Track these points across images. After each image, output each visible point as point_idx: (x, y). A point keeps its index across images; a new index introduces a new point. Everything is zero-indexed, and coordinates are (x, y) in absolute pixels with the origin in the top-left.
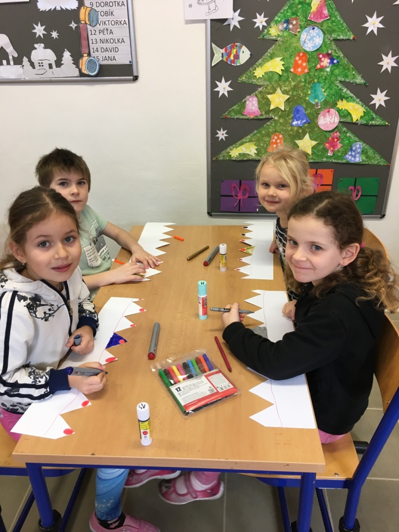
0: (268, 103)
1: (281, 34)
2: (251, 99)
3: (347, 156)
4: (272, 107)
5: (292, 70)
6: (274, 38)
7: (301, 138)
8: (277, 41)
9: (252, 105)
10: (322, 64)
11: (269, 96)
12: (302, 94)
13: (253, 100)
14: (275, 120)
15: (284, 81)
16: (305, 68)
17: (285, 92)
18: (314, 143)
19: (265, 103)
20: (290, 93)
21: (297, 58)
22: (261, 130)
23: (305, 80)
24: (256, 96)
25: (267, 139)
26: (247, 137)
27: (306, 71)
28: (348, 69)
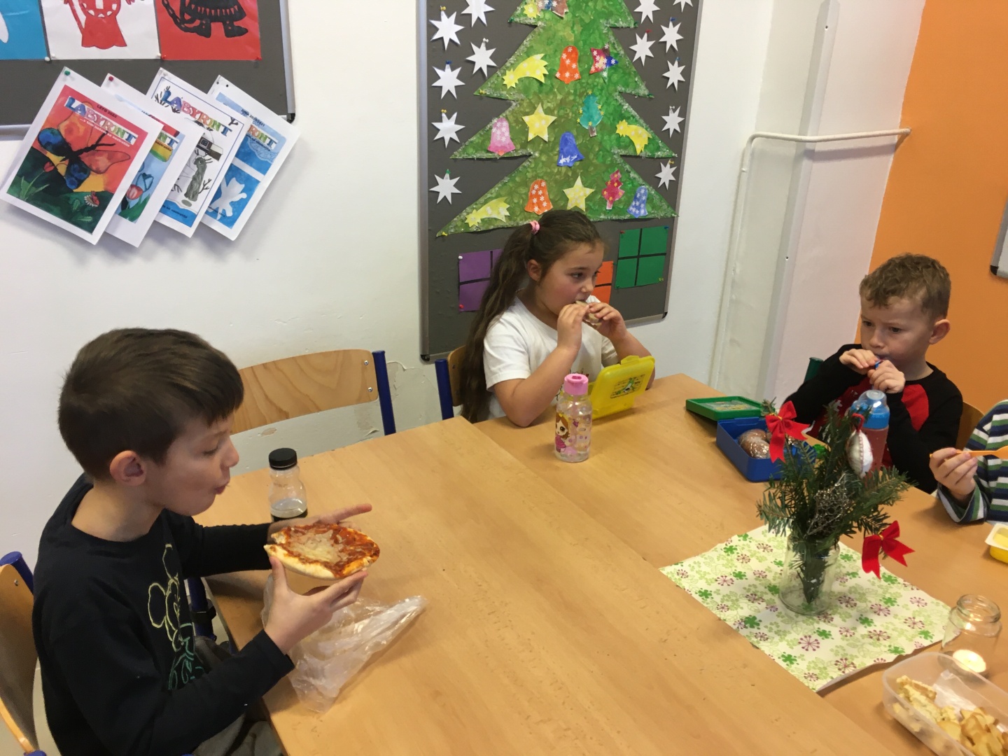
0: (525, 129)
1: (541, 15)
2: (499, 124)
3: (631, 208)
4: (531, 137)
5: (558, 75)
6: (532, 22)
7: (571, 185)
8: (536, 26)
9: (501, 133)
10: (597, 65)
11: (526, 119)
12: (570, 114)
13: (502, 126)
14: (535, 158)
15: (547, 94)
16: (575, 71)
17: (548, 112)
18: (589, 191)
19: (520, 130)
20: (556, 112)
21: (564, 56)
22: (515, 176)
23: (575, 91)
24: (507, 118)
25: (523, 190)
26: (493, 190)
27: (577, 76)
28: (630, 74)
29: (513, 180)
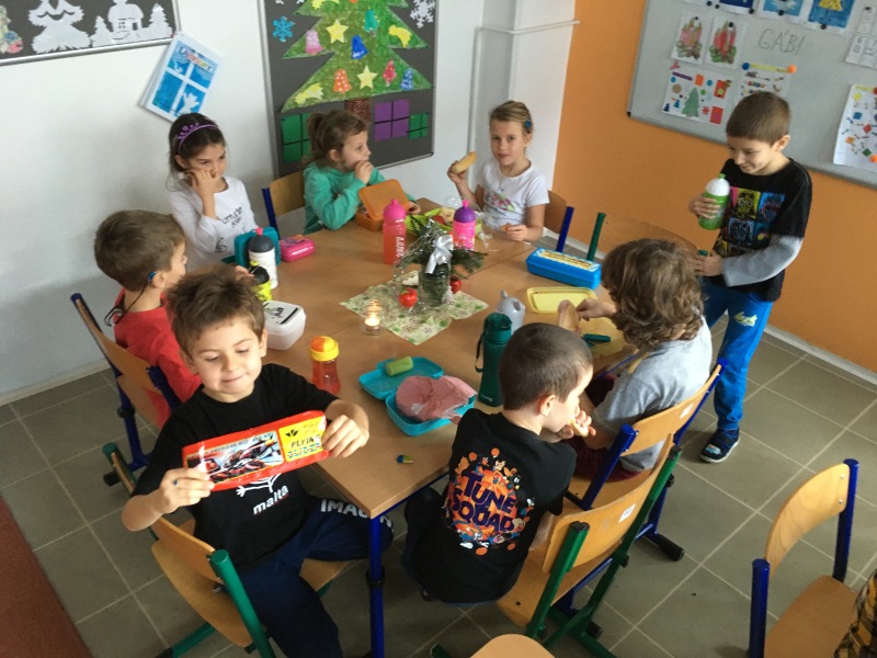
0: (328, 36)
2: (311, 34)
3: (402, 85)
4: (333, 41)
7: (361, 72)
9: (312, 39)
11: (329, 29)
12: (358, 24)
13: (313, 35)
14: (337, 55)
15: (341, 11)
17: (342, 23)
18: (374, 75)
19: (324, 37)
20: (348, 23)
22: (324, 69)
23: (359, 7)
24: (316, 30)
25: (330, 77)
26: (311, 79)
29: (323, 71)
